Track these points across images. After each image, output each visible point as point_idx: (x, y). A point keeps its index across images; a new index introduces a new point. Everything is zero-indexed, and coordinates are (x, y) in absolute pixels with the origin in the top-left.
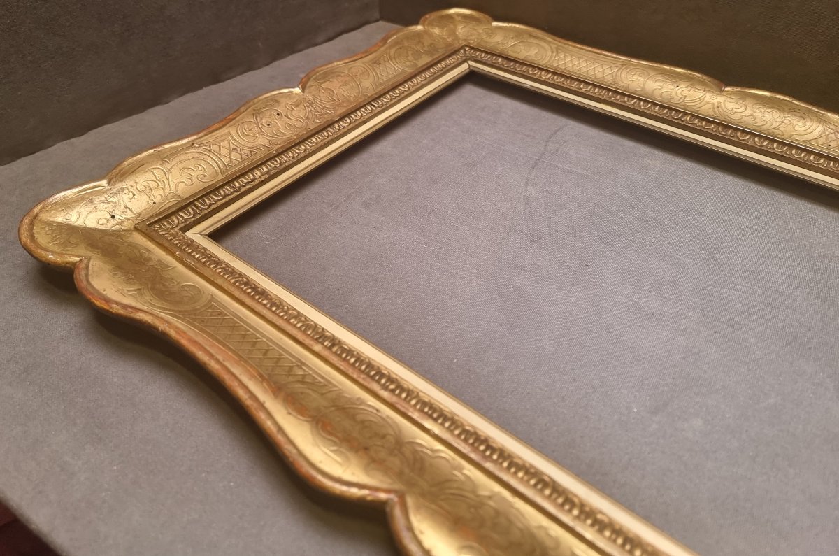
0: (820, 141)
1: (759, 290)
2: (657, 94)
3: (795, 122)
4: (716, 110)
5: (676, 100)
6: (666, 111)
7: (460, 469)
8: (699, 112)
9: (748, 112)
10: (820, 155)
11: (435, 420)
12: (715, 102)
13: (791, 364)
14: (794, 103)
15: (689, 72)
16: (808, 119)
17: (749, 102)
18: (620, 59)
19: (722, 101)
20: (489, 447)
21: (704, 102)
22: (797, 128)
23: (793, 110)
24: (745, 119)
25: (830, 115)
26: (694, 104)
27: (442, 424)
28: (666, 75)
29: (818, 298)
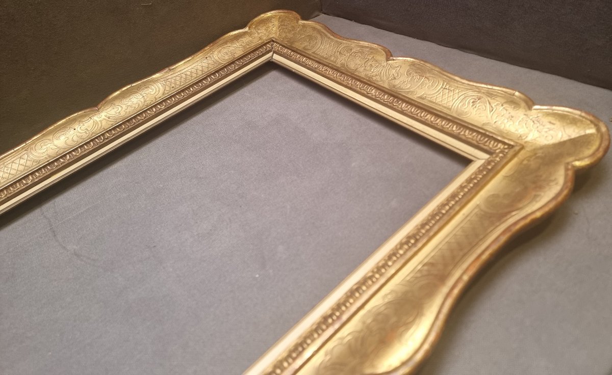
0: (167, 88)
1: (232, 171)
2: (70, 142)
3: (147, 92)
4: (110, 120)
5: (85, 136)
6: (68, 156)
7: (342, 339)
8: (105, 128)
9: (124, 107)
10: (179, 93)
11: (304, 349)
12: (103, 117)
13: (276, 185)
14: (134, 86)
15: (67, 118)
16: (150, 86)
17: (117, 103)
18: (19, 149)
19: (106, 114)
20: (331, 316)
21: (99, 122)
22: (152, 93)
23: (138, 88)
24: (128, 110)
25: (154, 76)
26: (95, 129)
27: (308, 345)
28: (58, 131)
29: (253, 151)
